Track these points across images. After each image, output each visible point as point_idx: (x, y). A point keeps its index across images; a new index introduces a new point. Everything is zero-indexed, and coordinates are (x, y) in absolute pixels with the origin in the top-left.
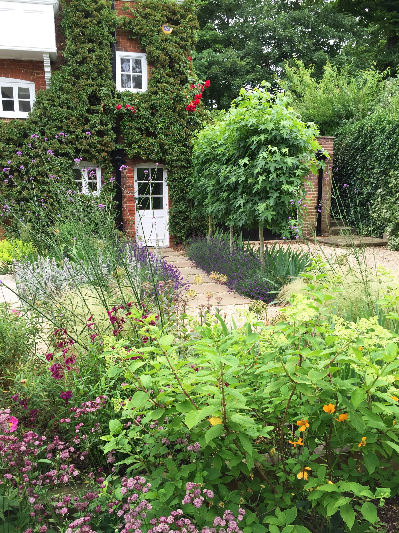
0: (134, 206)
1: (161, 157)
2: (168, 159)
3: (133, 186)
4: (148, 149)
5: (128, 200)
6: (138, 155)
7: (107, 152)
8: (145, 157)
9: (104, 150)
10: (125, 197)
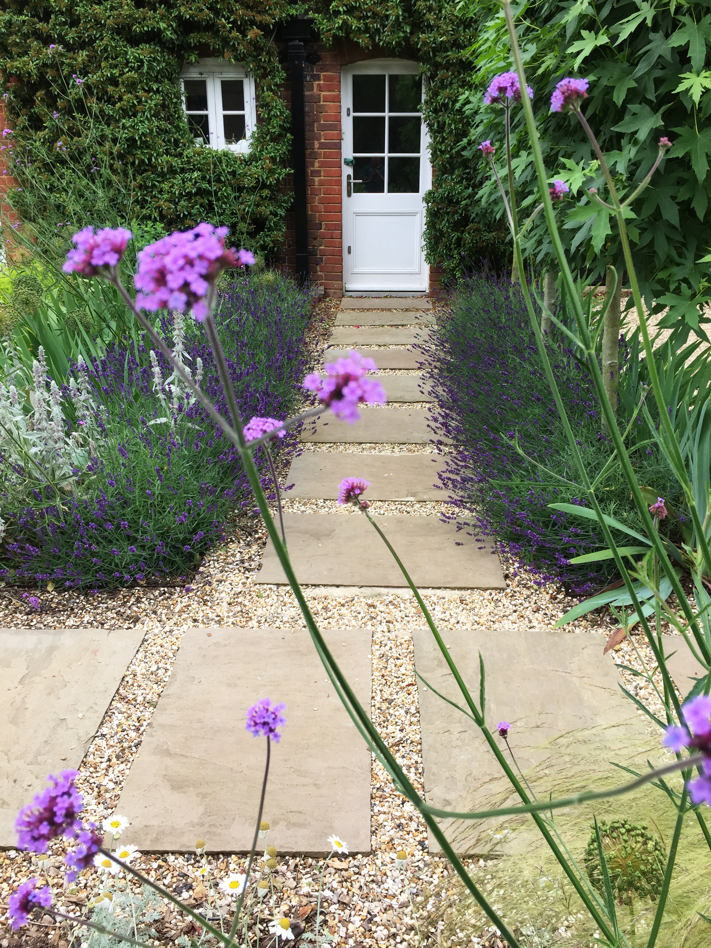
0: (339, 183)
1: (406, 39)
2: (425, 43)
3: (337, 127)
4: (375, 15)
5: (323, 165)
6: (348, 34)
7: (262, 26)
8: (363, 40)
9: (253, 23)
10: (315, 156)
